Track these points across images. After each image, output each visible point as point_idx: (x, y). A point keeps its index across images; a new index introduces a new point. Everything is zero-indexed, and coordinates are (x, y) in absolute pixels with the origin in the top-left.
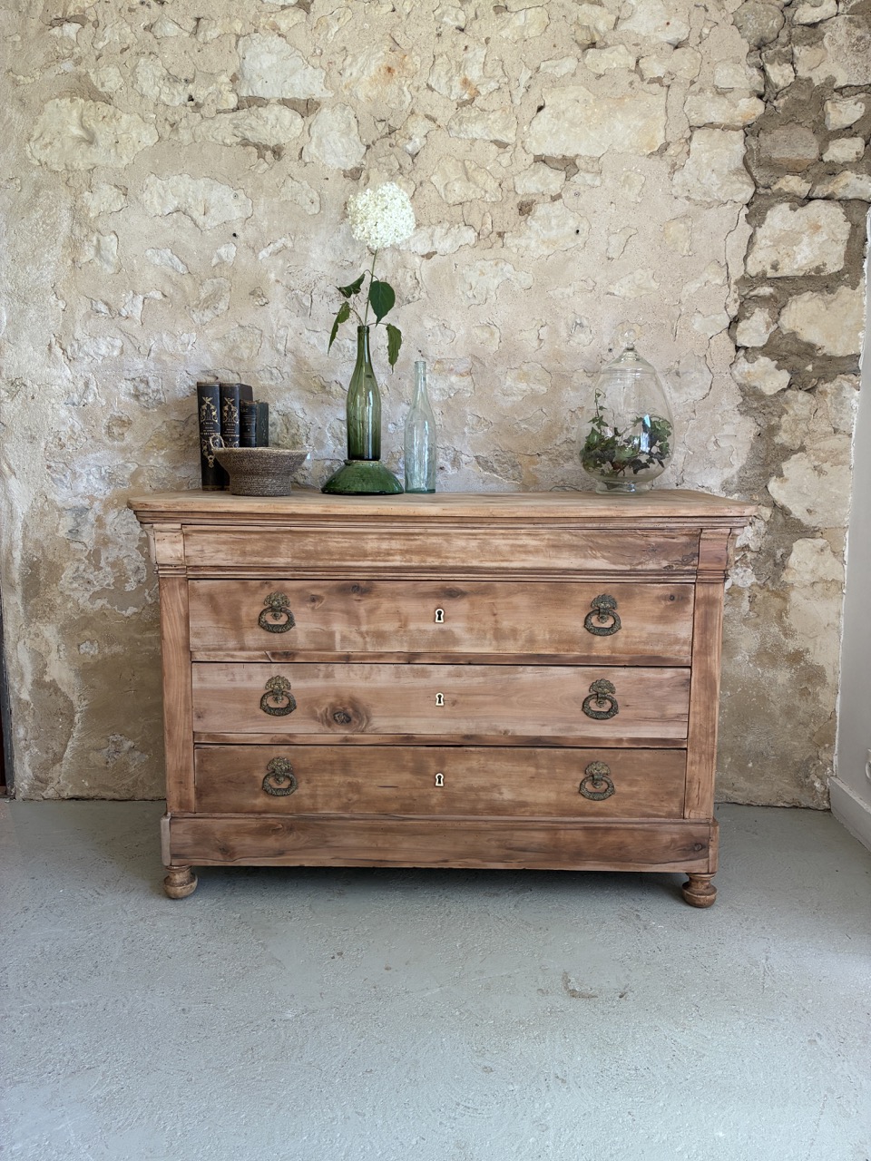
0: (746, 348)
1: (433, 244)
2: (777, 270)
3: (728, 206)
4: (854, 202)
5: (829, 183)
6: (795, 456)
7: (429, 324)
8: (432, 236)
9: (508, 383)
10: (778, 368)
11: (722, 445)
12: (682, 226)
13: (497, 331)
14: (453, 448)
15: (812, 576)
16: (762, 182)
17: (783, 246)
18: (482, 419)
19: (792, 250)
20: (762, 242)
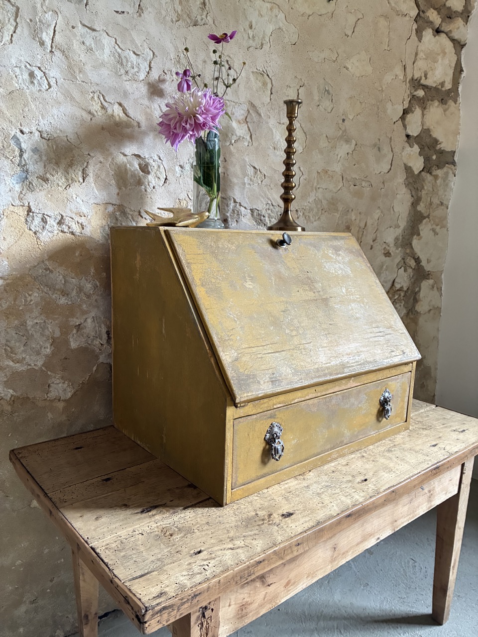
4: (457, 42)
5: (449, 23)
6: (425, 221)
9: (278, 138)
10: (420, 154)
11: (395, 210)
12: (386, 23)
13: (269, 81)
14: (234, 198)
15: (429, 306)
16: (422, 7)
17: (430, 62)
18: (258, 171)
19: (434, 65)
20: (421, 55)
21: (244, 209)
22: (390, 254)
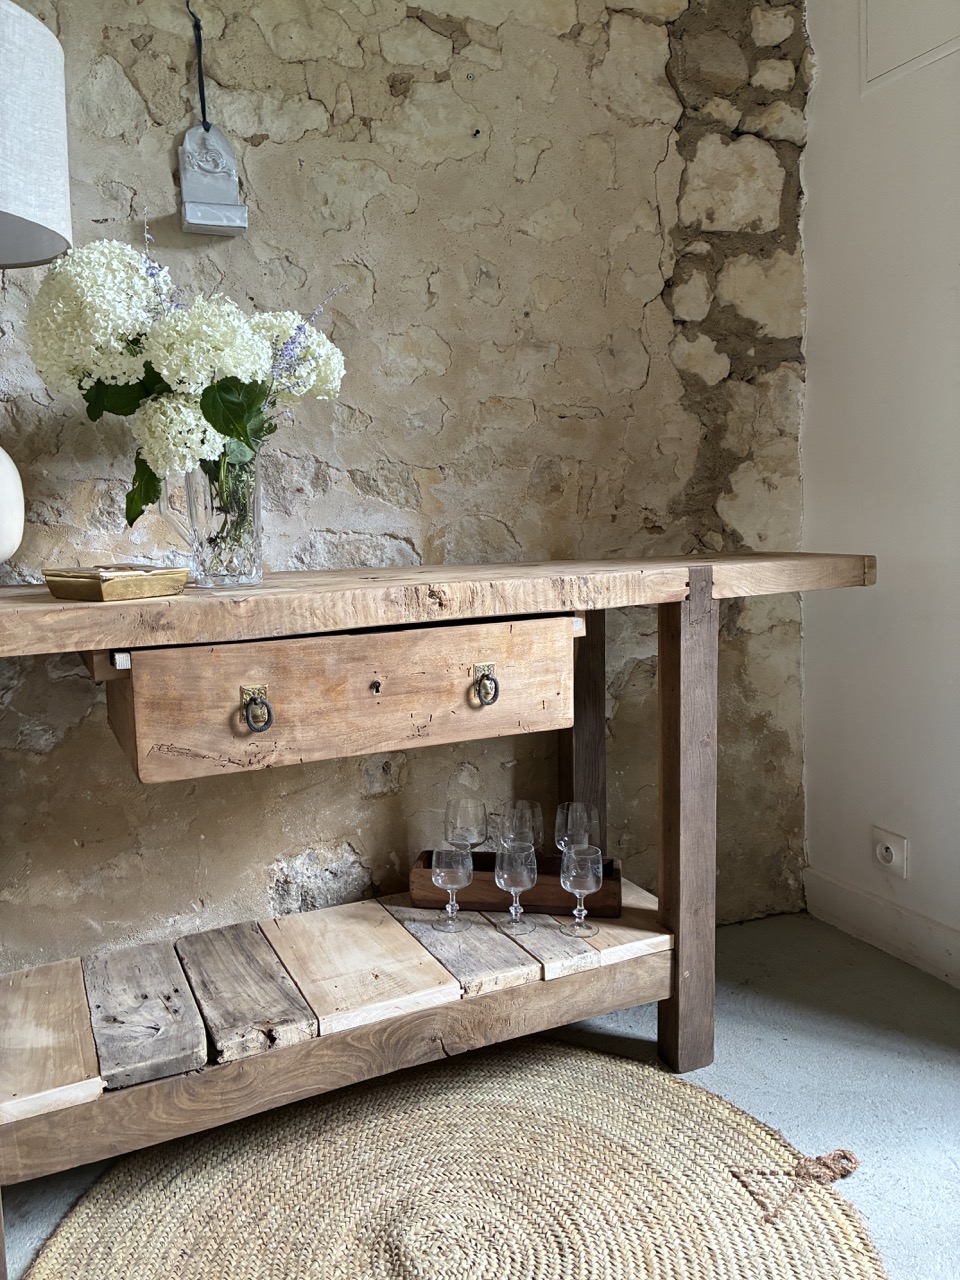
0: (683, 323)
1: (260, 122)
2: (712, 220)
3: (656, 127)
4: (785, 143)
5: (761, 114)
6: (743, 466)
7: (263, 255)
8: (258, 108)
9: (391, 357)
10: (718, 350)
11: (665, 451)
12: (605, 145)
13: (369, 273)
14: (314, 457)
15: (770, 619)
16: (690, 101)
17: (718, 190)
18: (357, 411)
19: (728, 196)
20: (695, 182)
21: (335, 471)
22: (660, 527)
